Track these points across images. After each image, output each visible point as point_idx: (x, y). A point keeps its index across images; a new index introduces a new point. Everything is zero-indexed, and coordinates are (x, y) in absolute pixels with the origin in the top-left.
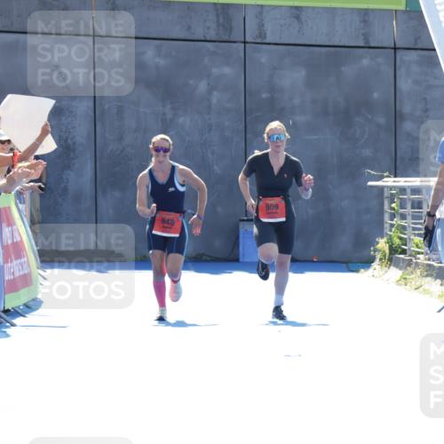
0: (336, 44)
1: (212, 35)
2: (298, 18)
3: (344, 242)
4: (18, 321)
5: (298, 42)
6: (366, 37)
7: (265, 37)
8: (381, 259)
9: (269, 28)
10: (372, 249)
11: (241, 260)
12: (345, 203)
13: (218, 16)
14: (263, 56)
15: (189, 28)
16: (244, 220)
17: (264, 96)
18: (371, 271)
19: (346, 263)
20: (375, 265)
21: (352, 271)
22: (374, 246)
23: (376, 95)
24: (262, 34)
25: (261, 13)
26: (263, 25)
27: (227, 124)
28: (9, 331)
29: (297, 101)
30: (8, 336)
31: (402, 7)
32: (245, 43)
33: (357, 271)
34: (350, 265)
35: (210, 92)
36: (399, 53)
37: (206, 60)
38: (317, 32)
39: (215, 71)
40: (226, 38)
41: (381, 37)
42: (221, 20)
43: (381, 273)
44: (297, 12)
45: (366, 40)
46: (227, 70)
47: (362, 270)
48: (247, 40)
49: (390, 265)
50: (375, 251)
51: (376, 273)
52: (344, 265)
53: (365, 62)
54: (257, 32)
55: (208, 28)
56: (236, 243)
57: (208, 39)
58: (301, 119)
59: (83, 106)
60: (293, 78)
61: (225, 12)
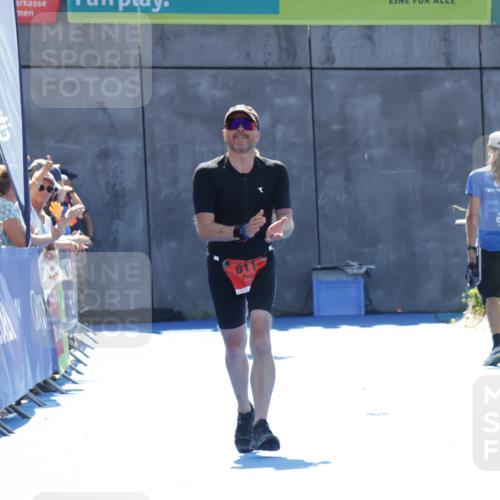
0: (414, 66)
1: (274, 61)
2: (370, 38)
3: (431, 289)
4: (67, 387)
5: (371, 66)
6: (448, 56)
7: (333, 62)
8: (474, 307)
9: (337, 51)
10: (463, 295)
11: (316, 313)
12: (431, 246)
13: (279, 40)
14: (333, 83)
15: (248, 55)
16: (317, 269)
17: (336, 127)
18: (463, 321)
19: (435, 312)
20: (468, 313)
21: (443, 322)
22: (465, 292)
23: (461, 122)
24: (330, 58)
25: (328, 34)
26: (331, 48)
27: (294, 161)
28: (58, 398)
29: (372, 132)
30: (58, 405)
31: (486, 21)
32: (311, 68)
33: (448, 321)
34: (439, 315)
35: (273, 125)
36: (487, 74)
37: (268, 89)
38: (391, 54)
39: (279, 101)
40: (289, 64)
41: (467, 55)
42: (284, 45)
43: (475, 323)
44: (369, 33)
45: (448, 61)
46: (292, 100)
47: (453, 320)
48: (314, 65)
49: (485, 313)
50: (467, 297)
51: (469, 322)
52: (433, 316)
53: (448, 85)
54: (325, 57)
55: (269, 54)
56: (309, 295)
57: (270, 65)
58: (377, 152)
59: (132, 147)
60: (367, 107)
61: (287, 33)
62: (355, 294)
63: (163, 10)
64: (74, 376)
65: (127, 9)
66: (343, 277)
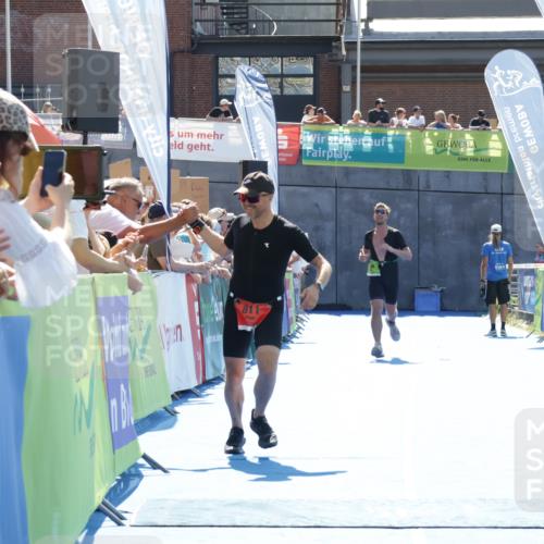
1: (401, 186)
2: (448, 177)
4: (294, 340)
6: (486, 187)
7: (430, 188)
9: (432, 181)
11: (416, 309)
13: (404, 176)
14: (429, 198)
15: (388, 183)
16: (417, 288)
17: (430, 219)
19: (474, 311)
21: (478, 316)
24: (428, 186)
25: (428, 174)
26: (429, 181)
28: (290, 345)
29: (447, 222)
31: (506, 171)
32: (419, 191)
34: (476, 313)
35: (399, 217)
36: (505, 197)
37: (397, 200)
38: (458, 185)
39: (402, 206)
40: (408, 188)
41: (495, 187)
42: (406, 179)
44: (448, 174)
45: (486, 189)
46: (409, 206)
48: (421, 188)
53: (485, 201)
54: (426, 185)
55: (399, 183)
56: (413, 300)
57: (399, 188)
58: (449, 232)
59: (330, 226)
60: (445, 210)
61: (408, 174)
62: (436, 300)
63: (348, 160)
64: (298, 335)
65: (330, 159)
66: (429, 292)
